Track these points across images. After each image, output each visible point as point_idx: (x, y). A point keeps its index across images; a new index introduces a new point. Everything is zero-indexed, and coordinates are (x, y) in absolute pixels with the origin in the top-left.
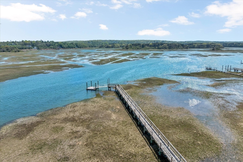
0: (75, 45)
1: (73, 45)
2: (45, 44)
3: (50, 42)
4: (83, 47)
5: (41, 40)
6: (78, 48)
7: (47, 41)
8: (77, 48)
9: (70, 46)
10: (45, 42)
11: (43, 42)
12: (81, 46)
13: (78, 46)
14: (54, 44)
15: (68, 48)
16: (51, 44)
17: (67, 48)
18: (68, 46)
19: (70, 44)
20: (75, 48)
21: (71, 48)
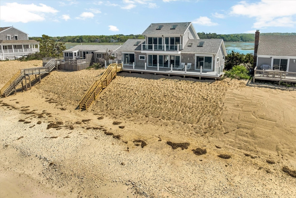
0: (240, 38)
1: (238, 38)
2: (206, 36)
3: (211, 35)
4: (249, 41)
5: (203, 32)
6: (243, 41)
7: (209, 33)
8: (241, 42)
9: (233, 38)
10: (207, 34)
11: (204, 34)
12: (247, 39)
13: (243, 39)
14: (215, 36)
15: (231, 41)
16: (213, 36)
17: (229, 41)
18: (231, 39)
19: (234, 37)
20: (239, 41)
21: (234, 41)
